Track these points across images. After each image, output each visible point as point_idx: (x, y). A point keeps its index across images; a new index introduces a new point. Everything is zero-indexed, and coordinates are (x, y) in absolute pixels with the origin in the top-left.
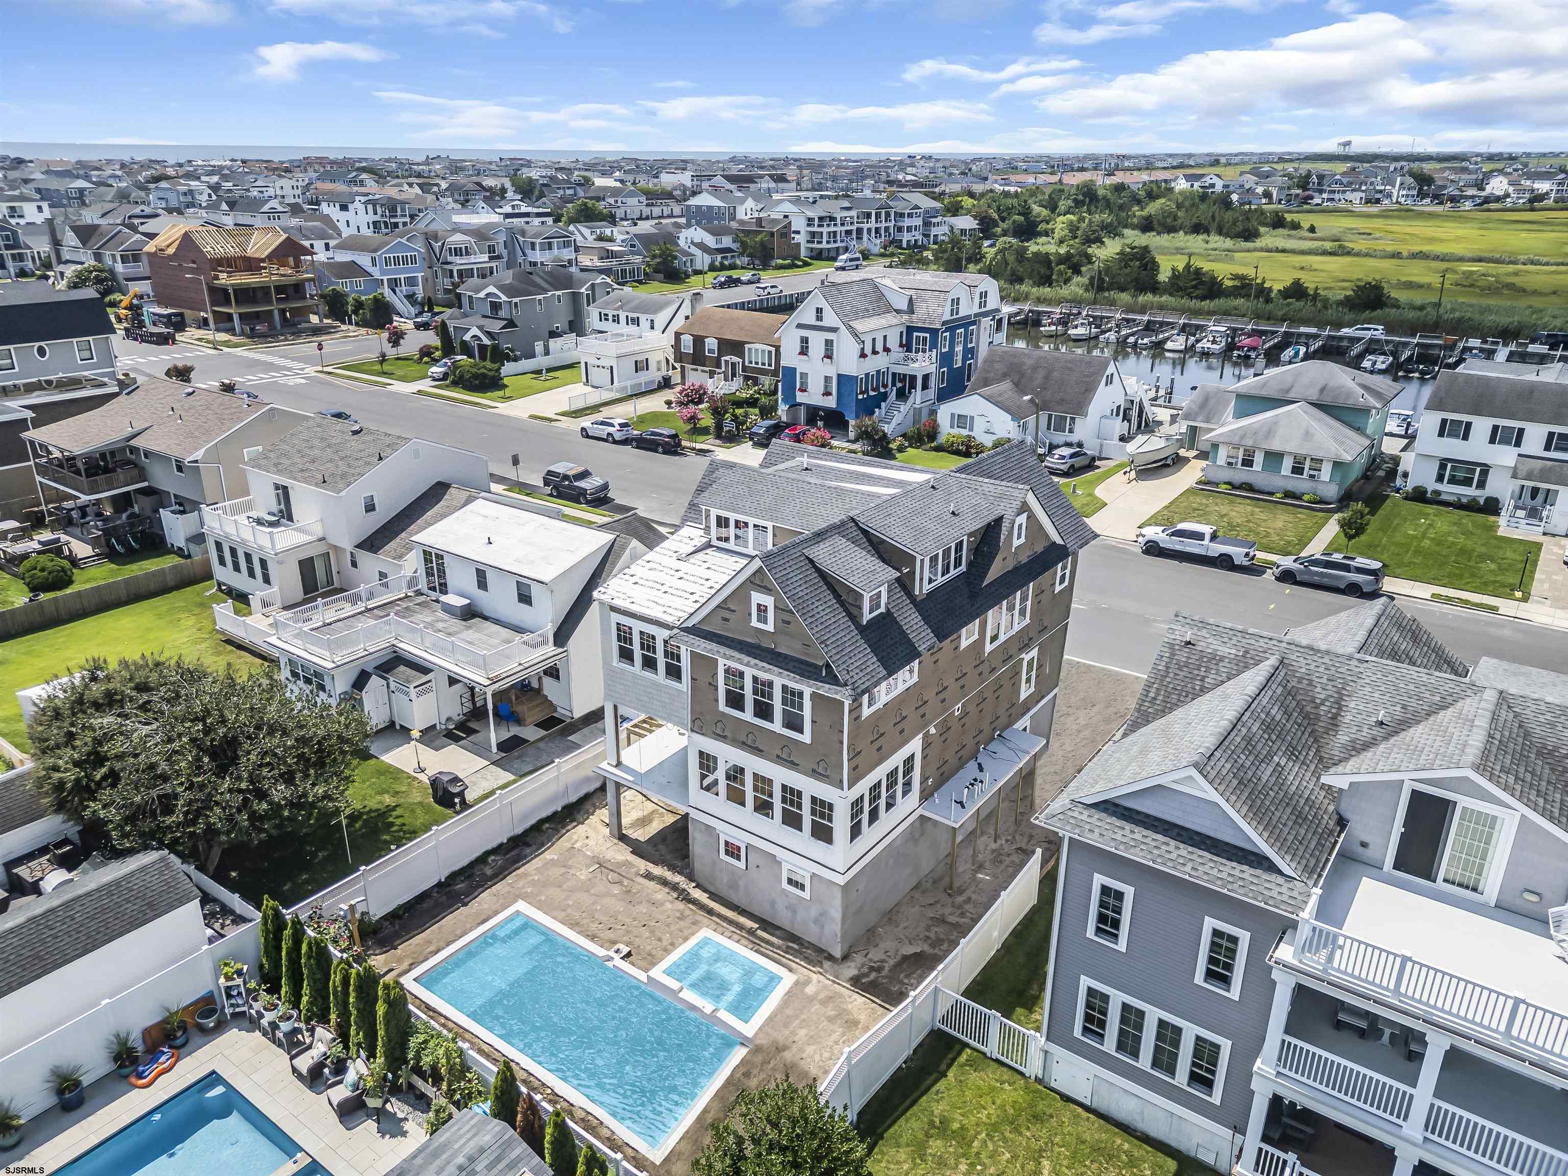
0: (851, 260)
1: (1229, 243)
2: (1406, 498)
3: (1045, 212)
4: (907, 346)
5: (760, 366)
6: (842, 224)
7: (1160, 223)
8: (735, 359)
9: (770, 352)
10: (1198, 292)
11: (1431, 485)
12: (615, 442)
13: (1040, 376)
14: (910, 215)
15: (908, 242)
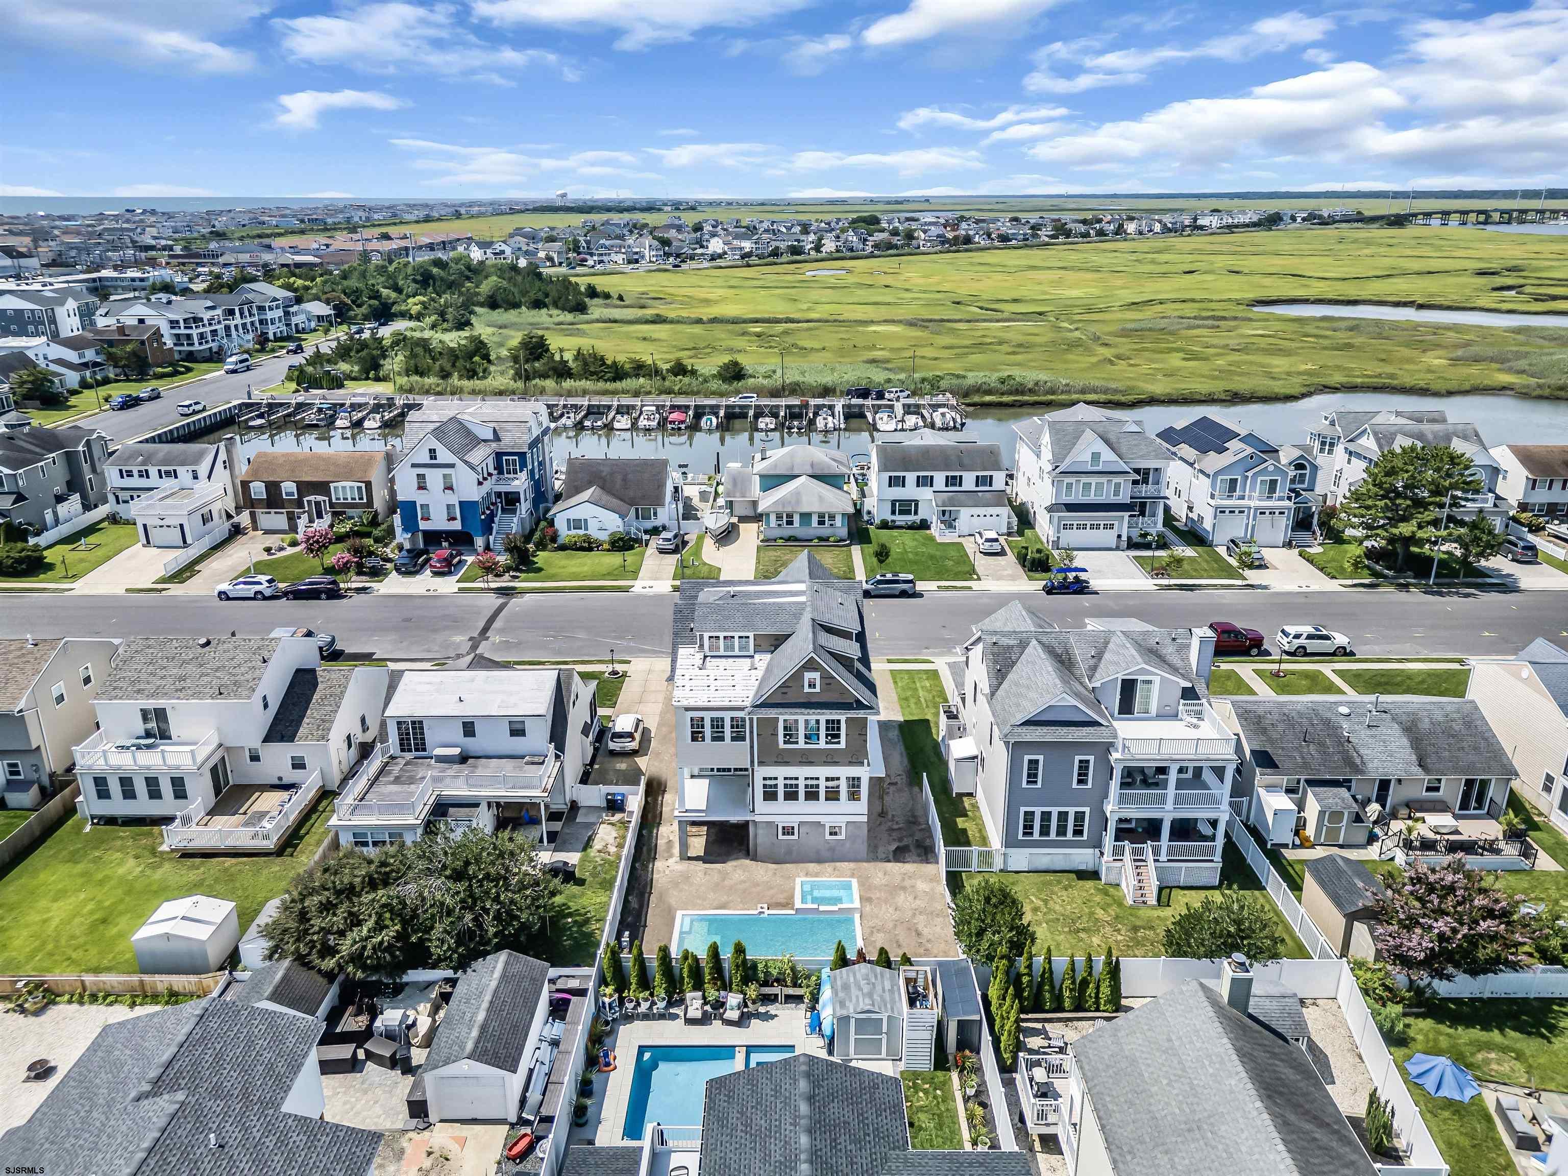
0: (242, 362)
2: (878, 528)
3: (394, 295)
5: (350, 501)
6: (210, 324)
8: (320, 498)
9: (359, 488)
10: (606, 375)
11: (890, 517)
13: (619, 478)
14: (271, 309)
15: (275, 334)
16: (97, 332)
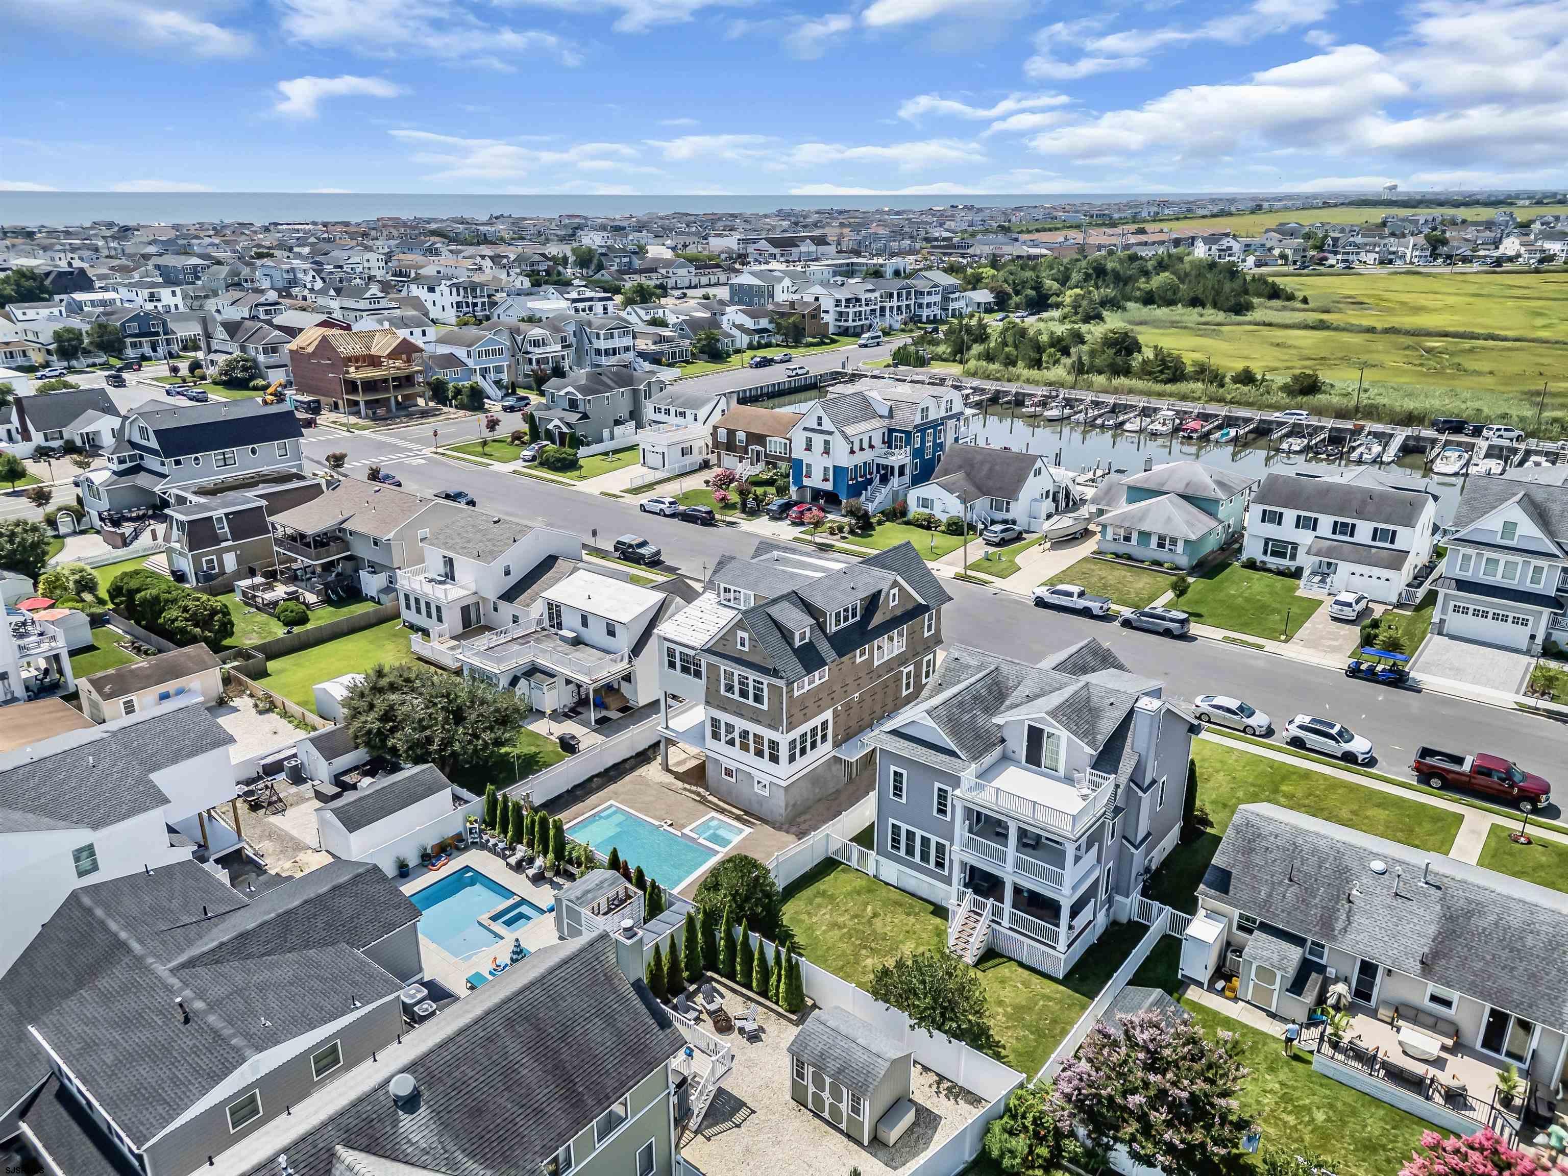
0: (873, 338)
1: (1221, 316)
3: (1056, 285)
4: (888, 443)
5: (778, 454)
6: (867, 305)
7: (1161, 298)
8: (759, 448)
9: (785, 445)
10: (1163, 376)
11: (1259, 557)
12: (666, 516)
13: (986, 467)
14: (929, 293)
15: (928, 317)
16: (778, 305)
